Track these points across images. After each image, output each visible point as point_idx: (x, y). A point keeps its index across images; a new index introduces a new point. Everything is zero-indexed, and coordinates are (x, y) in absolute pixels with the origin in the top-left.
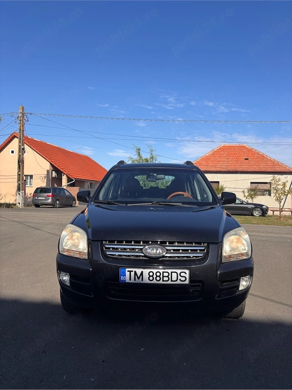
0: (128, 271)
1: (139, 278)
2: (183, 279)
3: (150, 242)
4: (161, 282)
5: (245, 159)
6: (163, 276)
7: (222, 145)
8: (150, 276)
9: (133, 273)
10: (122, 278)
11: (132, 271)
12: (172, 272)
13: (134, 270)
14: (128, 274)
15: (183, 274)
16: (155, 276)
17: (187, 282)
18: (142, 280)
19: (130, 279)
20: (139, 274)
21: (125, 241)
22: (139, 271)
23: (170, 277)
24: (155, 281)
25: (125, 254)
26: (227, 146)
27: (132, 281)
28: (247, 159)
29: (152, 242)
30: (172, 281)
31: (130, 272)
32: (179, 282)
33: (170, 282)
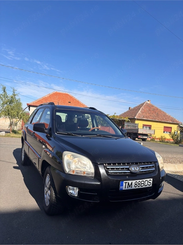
0: (125, 183)
1: (130, 186)
2: (150, 184)
3: (130, 164)
4: (140, 187)
5: (69, 102)
6: (142, 184)
7: (55, 92)
8: (135, 184)
9: (127, 184)
10: (121, 187)
11: (127, 183)
12: (146, 181)
13: (128, 182)
14: (124, 184)
15: (150, 181)
16: (138, 184)
17: (151, 186)
18: (131, 187)
19: (125, 188)
20: (130, 184)
21: (117, 163)
22: (130, 182)
23: (144, 183)
24: (137, 187)
25: (119, 172)
26: (58, 93)
27: (126, 189)
28: (70, 102)
29: (131, 163)
30: (145, 186)
31: (126, 183)
32: (148, 186)
33: (144, 187)
